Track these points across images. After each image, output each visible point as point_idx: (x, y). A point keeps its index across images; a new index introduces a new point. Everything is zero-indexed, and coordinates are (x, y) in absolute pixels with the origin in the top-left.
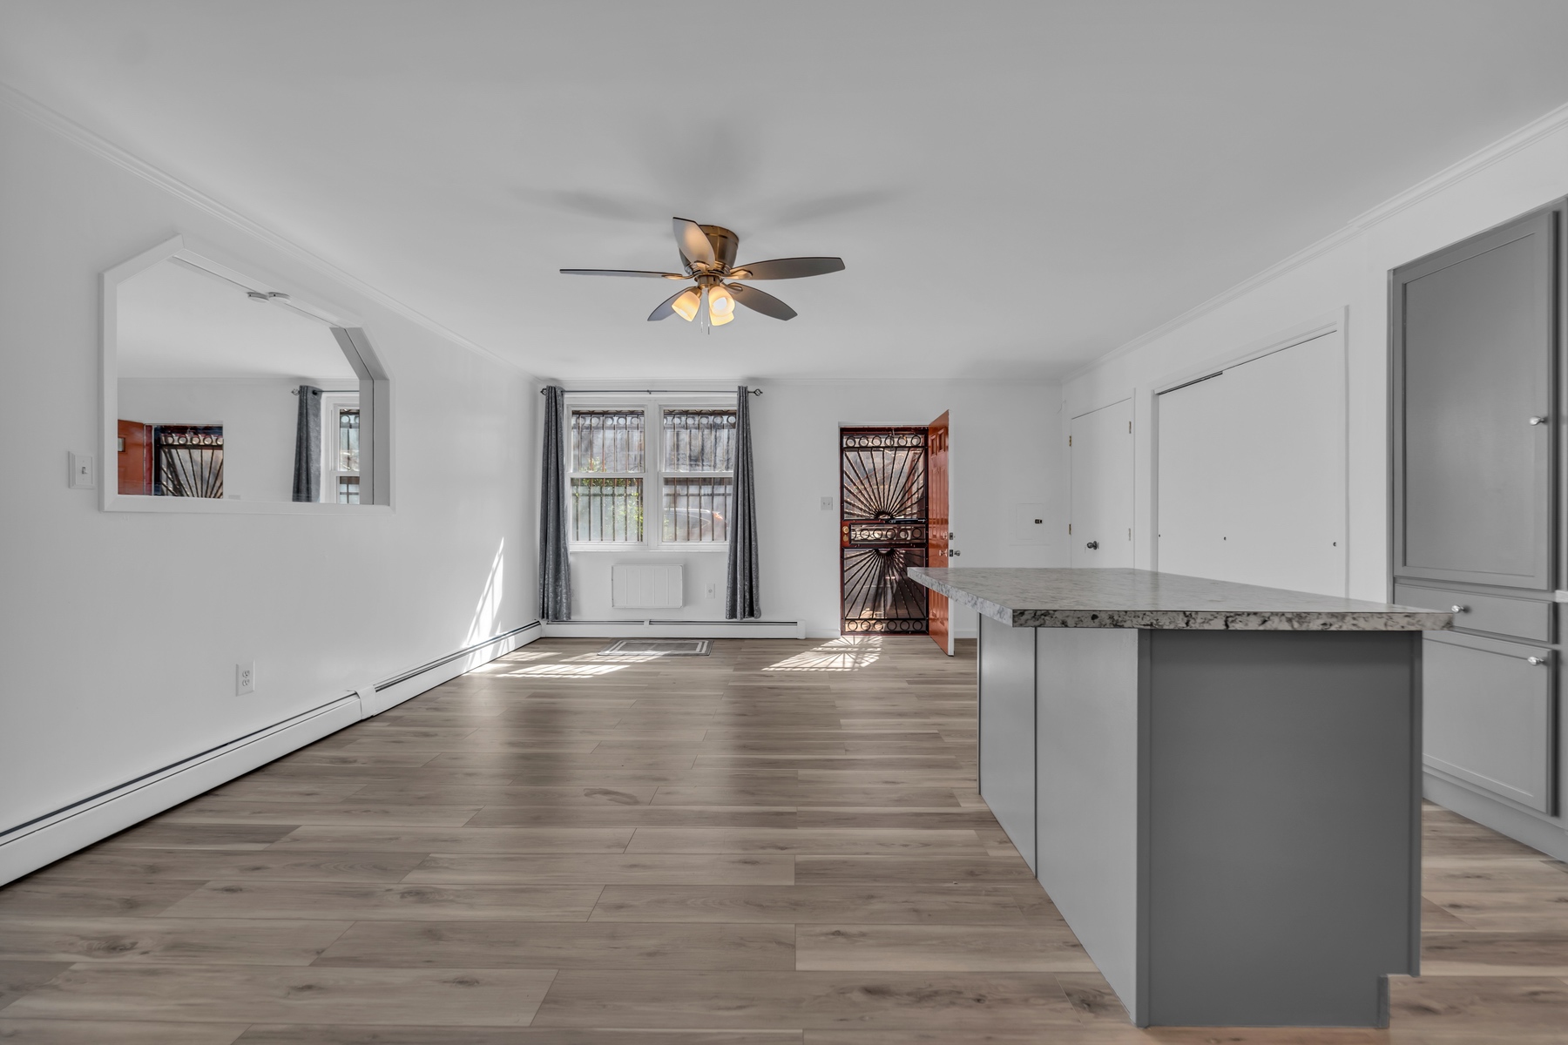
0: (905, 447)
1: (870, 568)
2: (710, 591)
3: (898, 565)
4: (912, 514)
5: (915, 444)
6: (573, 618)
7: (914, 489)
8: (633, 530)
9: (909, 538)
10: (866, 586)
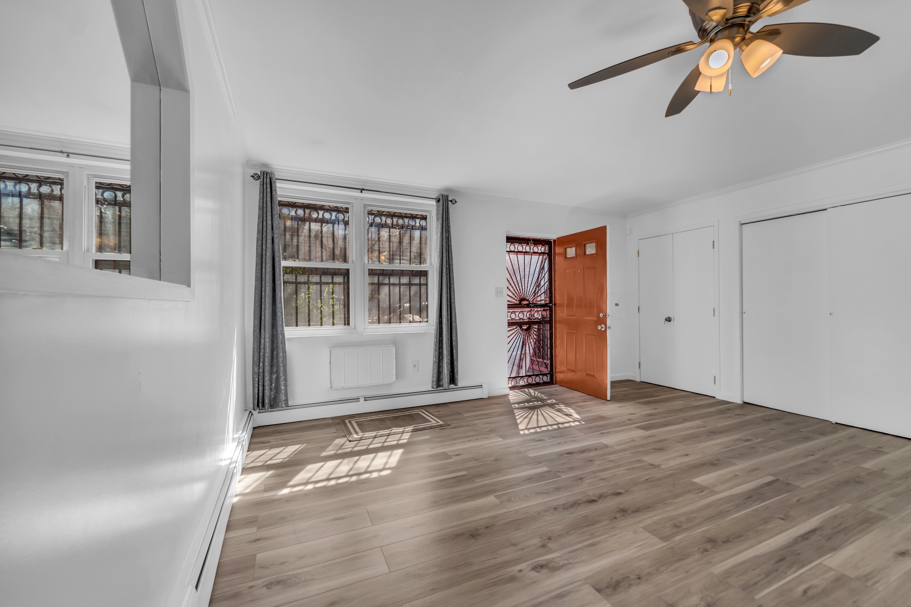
0: (537, 253)
1: (517, 340)
2: (415, 366)
3: (533, 336)
4: (541, 300)
5: (543, 251)
6: (290, 403)
7: (542, 283)
8: (340, 316)
9: (540, 318)
10: (514, 353)
